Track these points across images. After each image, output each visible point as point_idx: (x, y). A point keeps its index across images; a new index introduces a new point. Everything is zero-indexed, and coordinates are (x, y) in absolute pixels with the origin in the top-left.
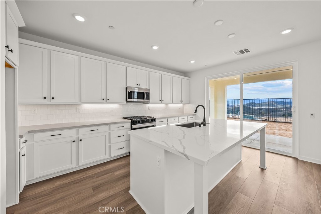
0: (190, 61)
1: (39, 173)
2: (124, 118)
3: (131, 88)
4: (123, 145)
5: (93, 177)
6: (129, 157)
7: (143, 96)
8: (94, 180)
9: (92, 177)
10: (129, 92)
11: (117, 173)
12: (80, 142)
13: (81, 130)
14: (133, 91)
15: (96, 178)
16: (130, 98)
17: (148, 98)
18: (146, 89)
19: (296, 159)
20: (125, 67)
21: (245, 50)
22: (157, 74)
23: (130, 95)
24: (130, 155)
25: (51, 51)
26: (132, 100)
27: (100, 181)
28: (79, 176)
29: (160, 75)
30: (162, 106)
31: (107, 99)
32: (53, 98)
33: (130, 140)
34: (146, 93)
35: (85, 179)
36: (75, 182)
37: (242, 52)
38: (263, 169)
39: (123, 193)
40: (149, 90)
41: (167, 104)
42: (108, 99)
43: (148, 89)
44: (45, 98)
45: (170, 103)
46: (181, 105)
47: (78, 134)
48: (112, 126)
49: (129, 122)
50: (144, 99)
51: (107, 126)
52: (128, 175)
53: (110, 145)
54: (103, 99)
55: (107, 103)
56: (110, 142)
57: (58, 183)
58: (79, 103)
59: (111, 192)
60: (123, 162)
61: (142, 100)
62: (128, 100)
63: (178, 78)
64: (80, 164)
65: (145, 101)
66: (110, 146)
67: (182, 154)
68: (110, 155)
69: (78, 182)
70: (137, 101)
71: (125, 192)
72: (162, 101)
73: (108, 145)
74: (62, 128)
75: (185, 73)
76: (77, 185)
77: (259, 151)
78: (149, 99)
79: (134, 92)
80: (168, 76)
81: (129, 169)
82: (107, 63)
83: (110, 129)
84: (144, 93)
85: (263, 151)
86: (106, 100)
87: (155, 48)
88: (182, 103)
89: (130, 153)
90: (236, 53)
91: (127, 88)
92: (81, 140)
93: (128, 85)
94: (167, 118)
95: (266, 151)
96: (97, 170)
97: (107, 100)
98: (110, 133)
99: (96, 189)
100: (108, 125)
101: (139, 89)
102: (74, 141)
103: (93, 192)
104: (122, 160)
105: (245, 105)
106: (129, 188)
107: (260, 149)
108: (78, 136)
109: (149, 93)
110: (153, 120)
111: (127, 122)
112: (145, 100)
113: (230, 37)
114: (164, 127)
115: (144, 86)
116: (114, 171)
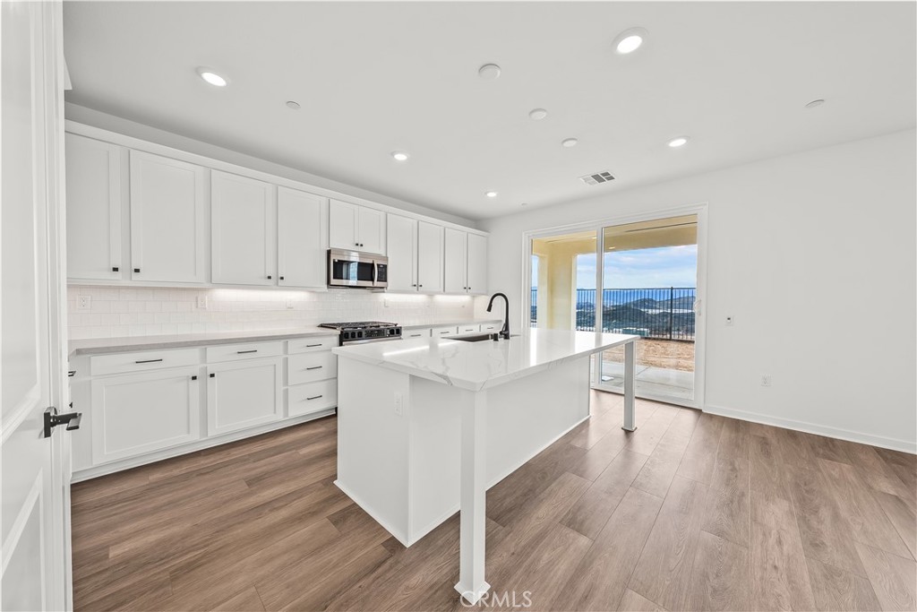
0: (486, 193)
1: (106, 453)
2: (322, 326)
3: (340, 251)
4: (320, 388)
5: (245, 460)
6: (333, 419)
7: (371, 272)
8: (247, 466)
9: (243, 460)
10: (334, 262)
11: (304, 451)
12: (210, 379)
13: (211, 350)
14: (346, 259)
15: (254, 462)
16: (338, 275)
17: (383, 277)
18: (379, 257)
19: (698, 411)
20: (324, 200)
21: (604, 175)
22: (406, 220)
23: (337, 269)
24: (336, 415)
25: (132, 151)
26: (344, 282)
27: (265, 468)
28: (207, 461)
29: (415, 222)
30: (419, 298)
31: (280, 276)
32: (137, 271)
33: (336, 378)
34: (378, 265)
35: (225, 465)
36: (200, 473)
37: (598, 178)
38: (628, 432)
39: (320, 485)
40: (386, 258)
41: (431, 295)
42: (282, 278)
43: (384, 255)
44: (115, 269)
45: (439, 293)
46: (465, 299)
47: (204, 358)
48: (291, 342)
49: (336, 335)
50: (373, 280)
51: (280, 344)
52: (332, 453)
53: (287, 390)
54: (269, 278)
55: (277, 287)
56: (286, 383)
57: (156, 476)
58: (207, 285)
59: (293, 486)
60: (321, 429)
61: (369, 284)
62: (334, 282)
63: (458, 232)
64: (210, 434)
65: (375, 285)
66: (286, 392)
67: (440, 376)
68: (286, 413)
69: (208, 473)
70: (355, 285)
71: (326, 485)
72: (418, 286)
73: (281, 388)
74: (165, 344)
75: (476, 222)
76: (207, 477)
77: (623, 398)
78: (386, 281)
79: (348, 263)
80: (433, 226)
81: (334, 442)
82: (279, 187)
83: (286, 351)
84: (373, 265)
85: (629, 397)
86: (276, 280)
87: (400, 157)
88: (467, 294)
89: (336, 409)
90: (586, 180)
91: (329, 252)
92: (212, 375)
93: (333, 246)
94: (431, 327)
95: (636, 398)
96: (256, 448)
97: (280, 280)
98: (286, 360)
99: (255, 482)
100: (283, 341)
101: (362, 255)
102: (194, 378)
103: (247, 487)
104: (317, 424)
105: (632, 306)
106: (335, 477)
107: (623, 393)
108: (205, 365)
109: (385, 267)
110: (395, 332)
111: (331, 335)
112: (377, 283)
113: (566, 144)
114: (423, 351)
115: (373, 250)
116: (299, 448)
